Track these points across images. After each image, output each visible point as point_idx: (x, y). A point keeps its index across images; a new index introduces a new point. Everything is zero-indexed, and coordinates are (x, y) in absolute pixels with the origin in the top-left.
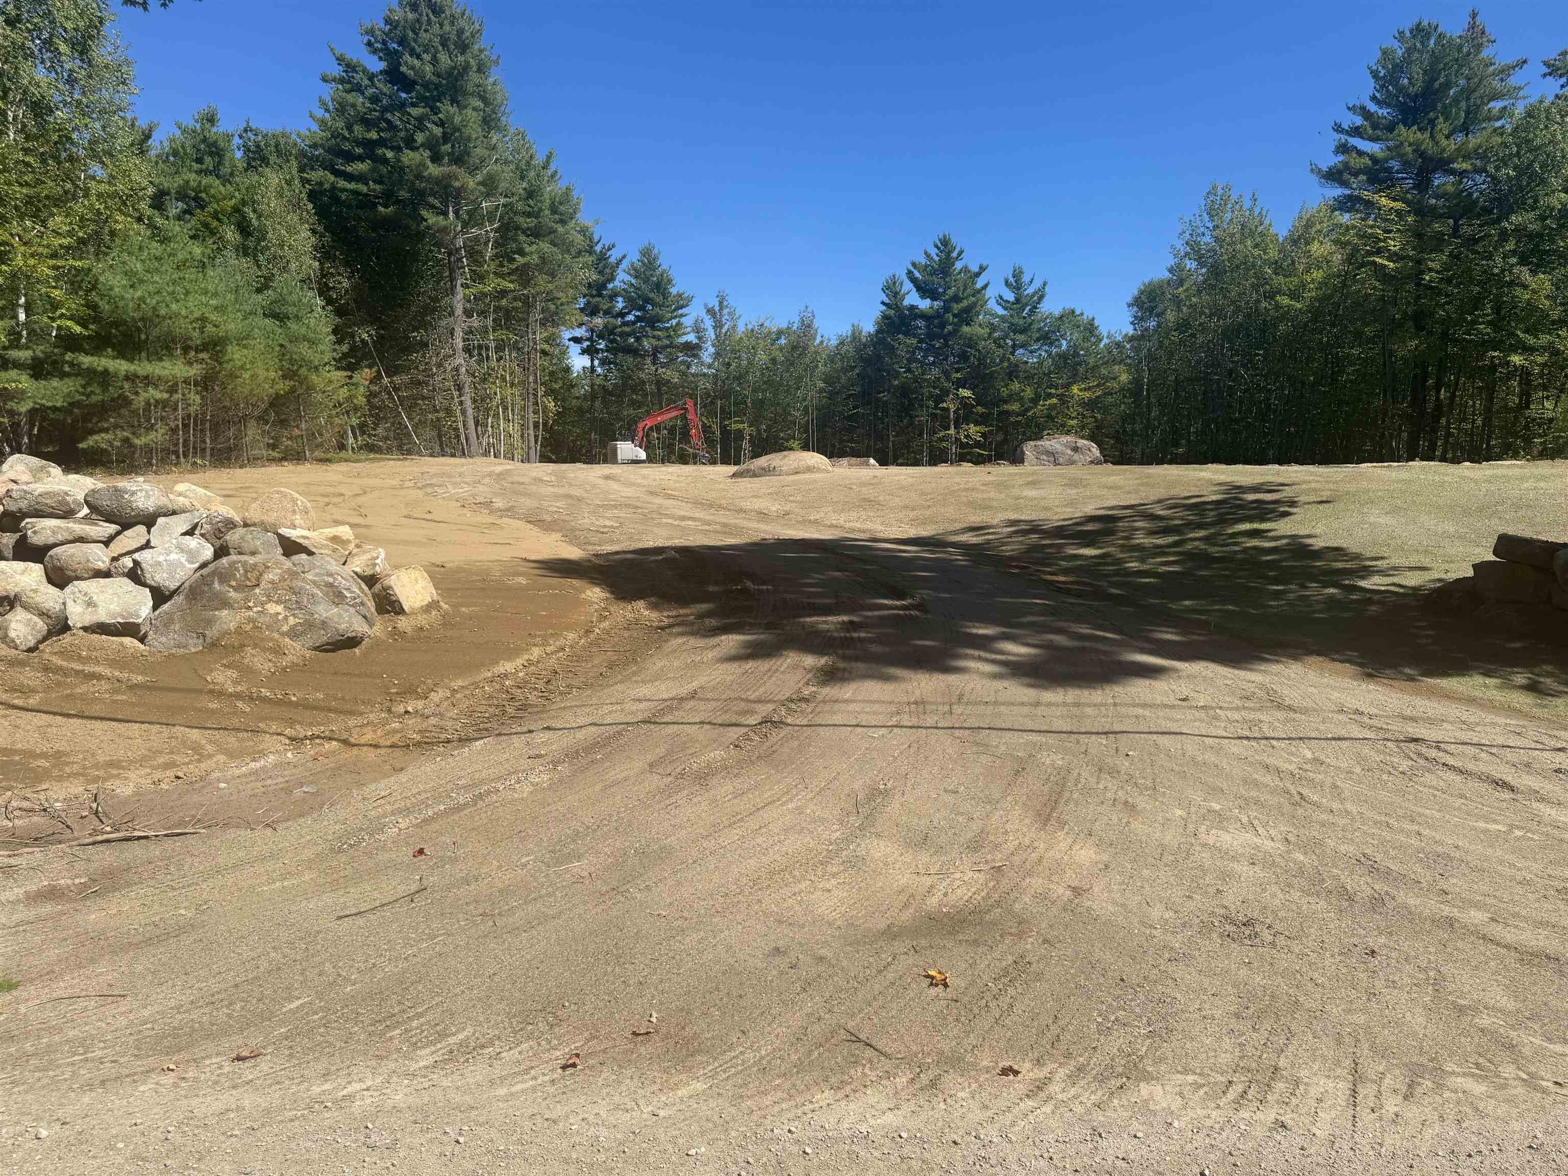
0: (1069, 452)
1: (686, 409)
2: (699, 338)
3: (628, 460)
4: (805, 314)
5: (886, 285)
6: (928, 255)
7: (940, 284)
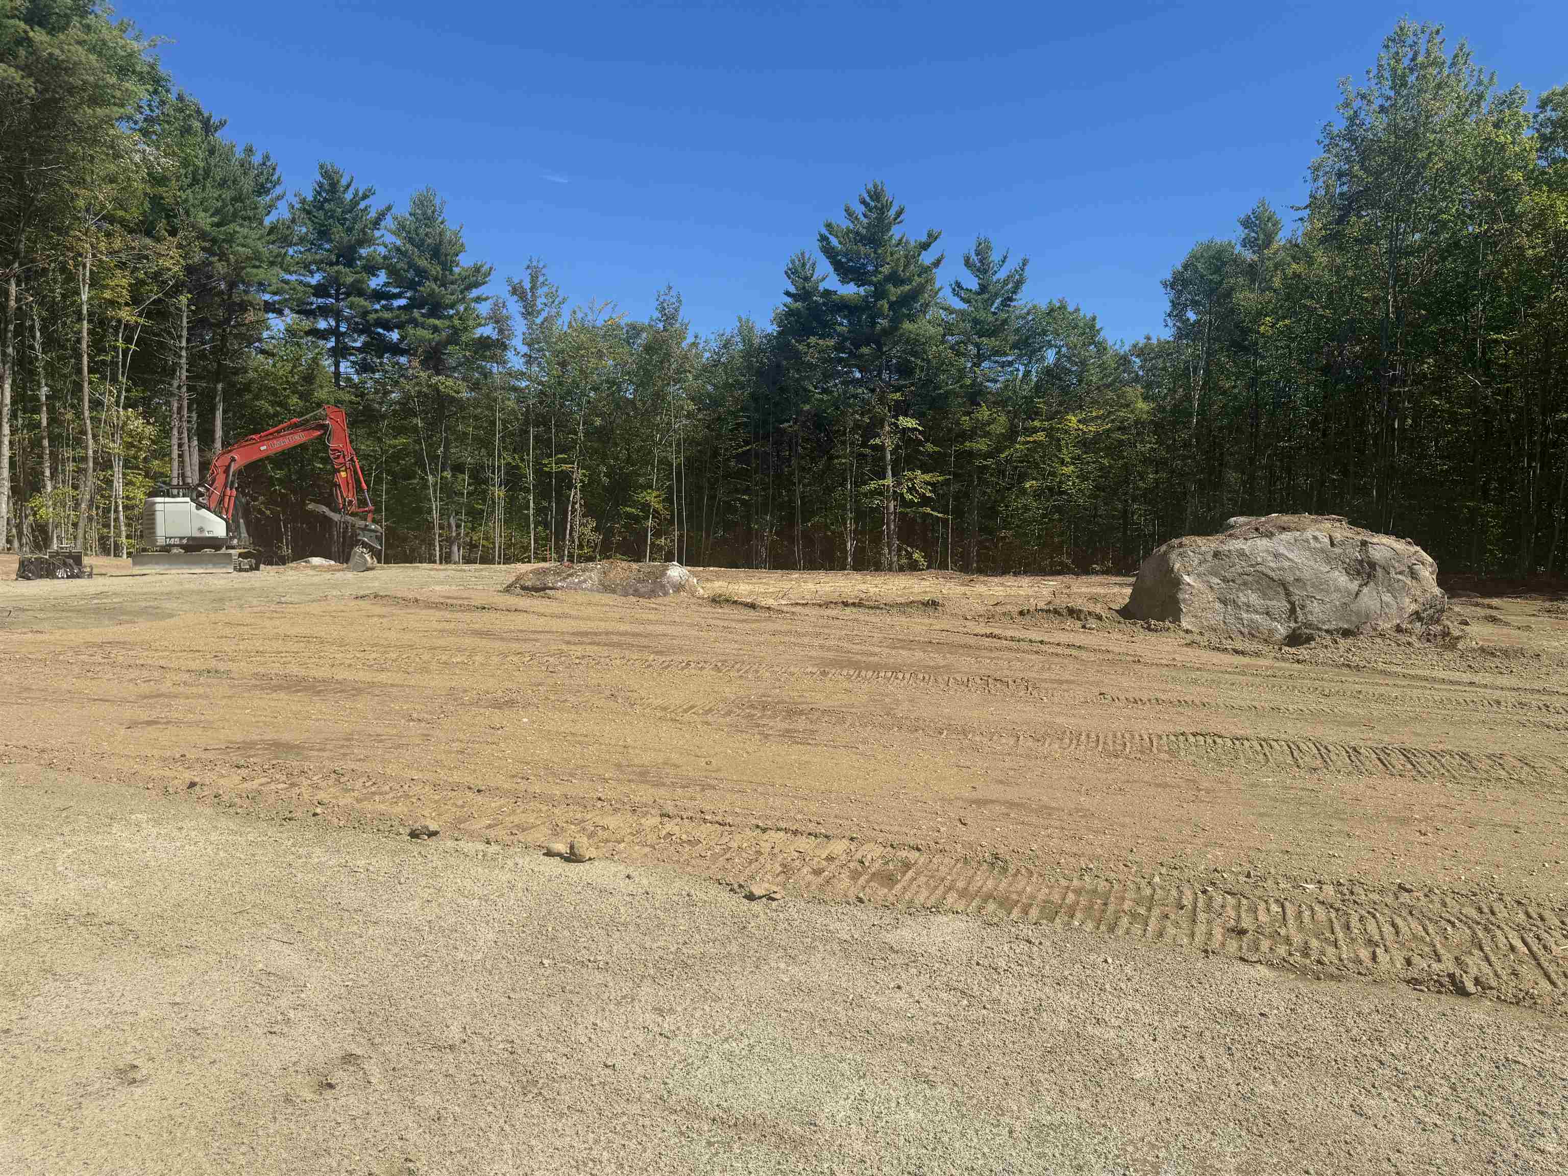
0: (1342, 579)
1: (324, 427)
2: (501, 331)
3: (181, 538)
4: (667, 298)
5: (790, 266)
6: (850, 213)
7: (867, 256)
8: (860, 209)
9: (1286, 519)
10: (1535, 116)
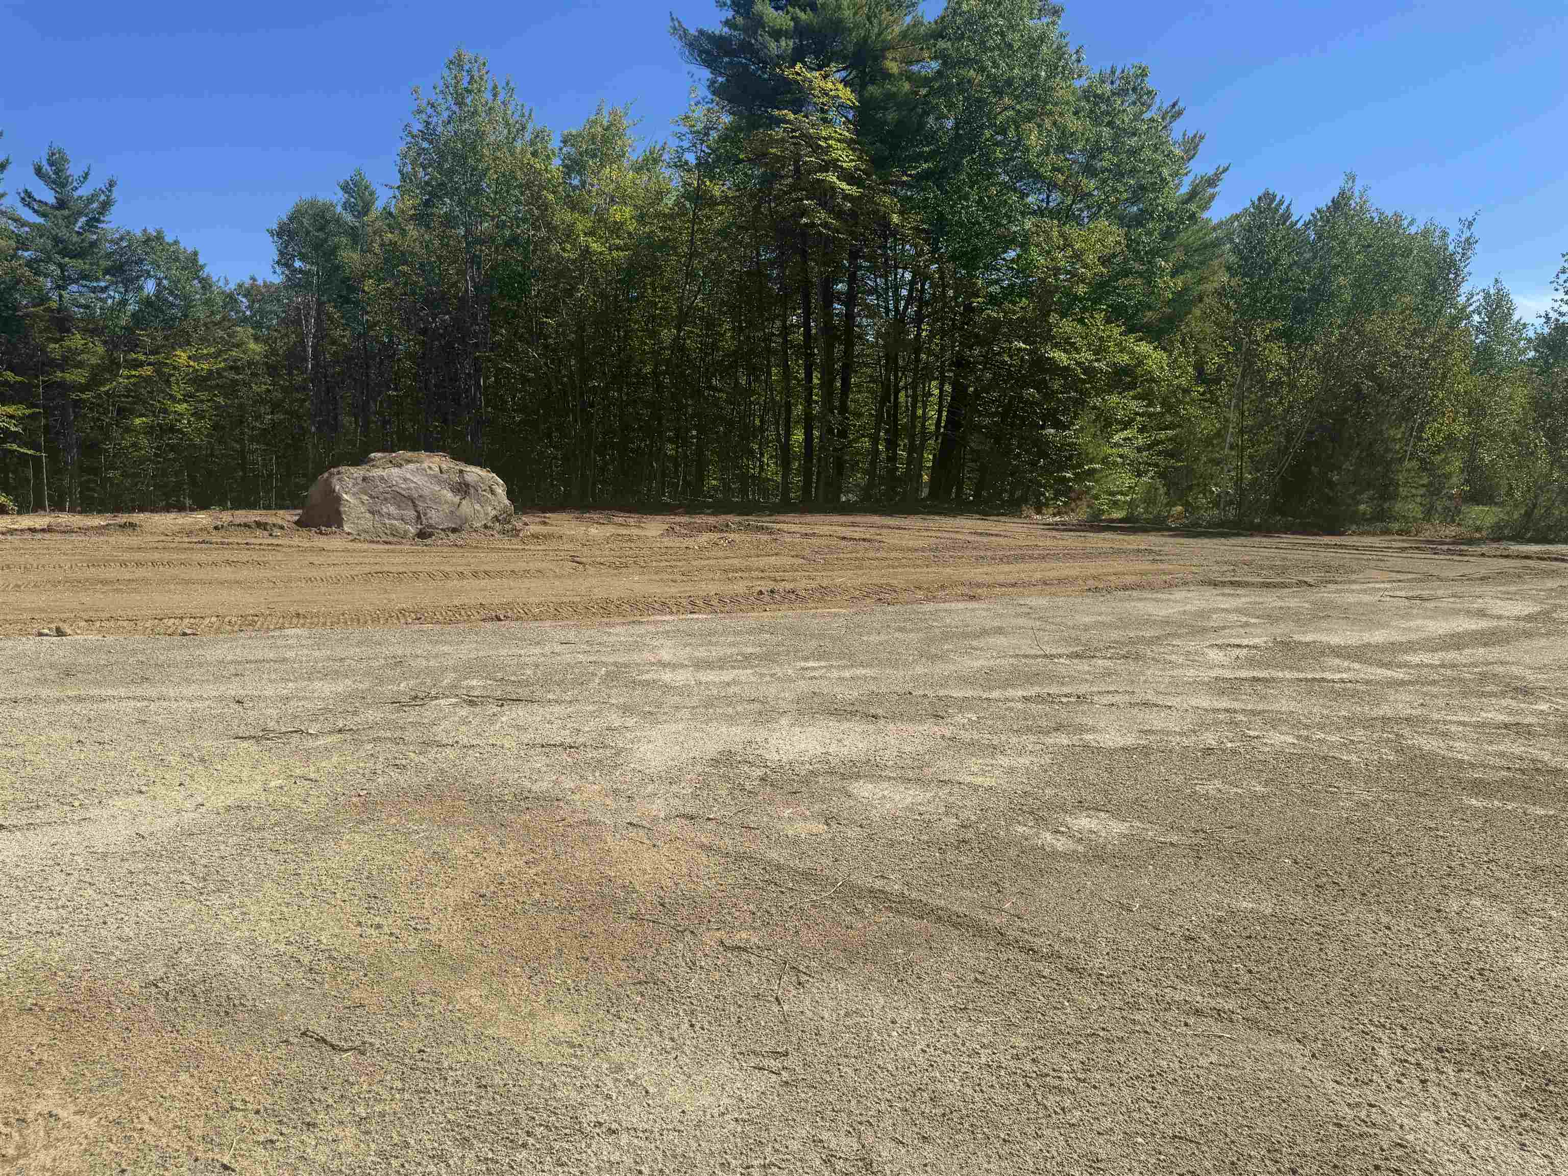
9: (409, 454)
10: (561, 149)
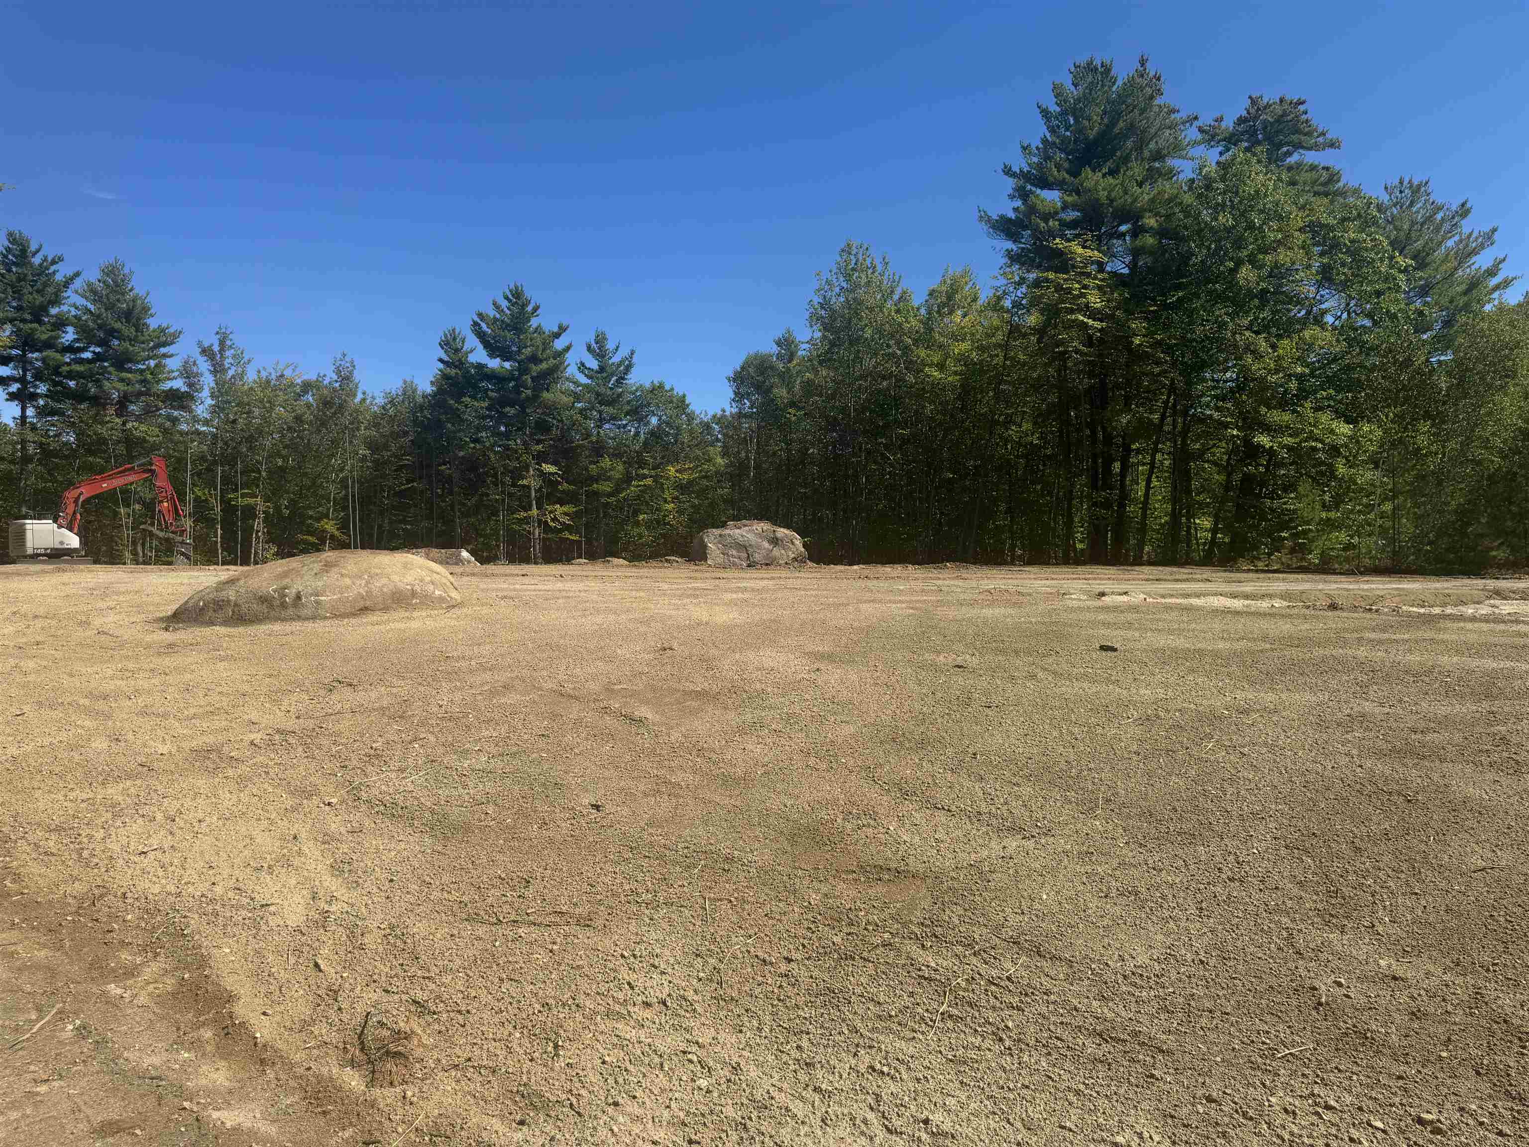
0: (766, 545)
1: (152, 472)
2: (190, 385)
3: (46, 549)
4: (343, 363)
5: (443, 338)
6: (497, 306)
7: (512, 341)
8: (504, 304)
